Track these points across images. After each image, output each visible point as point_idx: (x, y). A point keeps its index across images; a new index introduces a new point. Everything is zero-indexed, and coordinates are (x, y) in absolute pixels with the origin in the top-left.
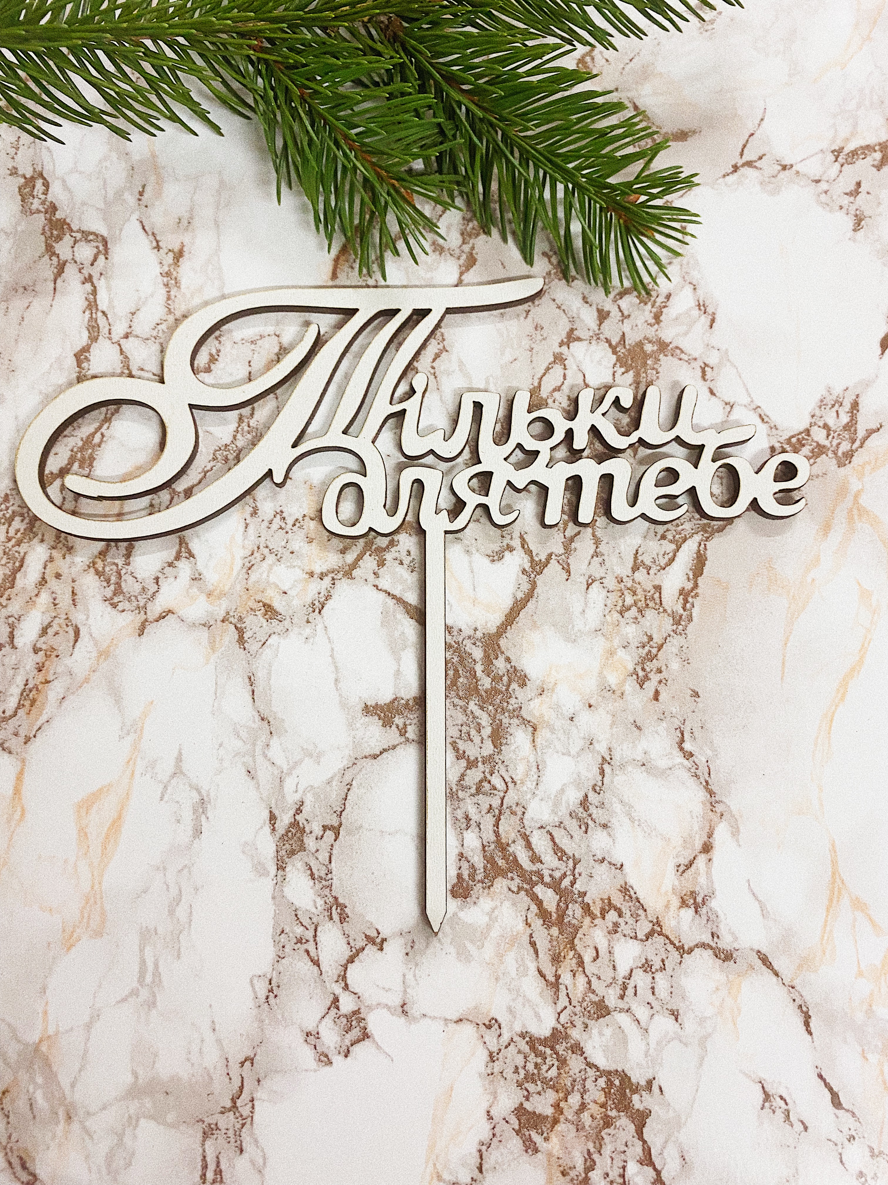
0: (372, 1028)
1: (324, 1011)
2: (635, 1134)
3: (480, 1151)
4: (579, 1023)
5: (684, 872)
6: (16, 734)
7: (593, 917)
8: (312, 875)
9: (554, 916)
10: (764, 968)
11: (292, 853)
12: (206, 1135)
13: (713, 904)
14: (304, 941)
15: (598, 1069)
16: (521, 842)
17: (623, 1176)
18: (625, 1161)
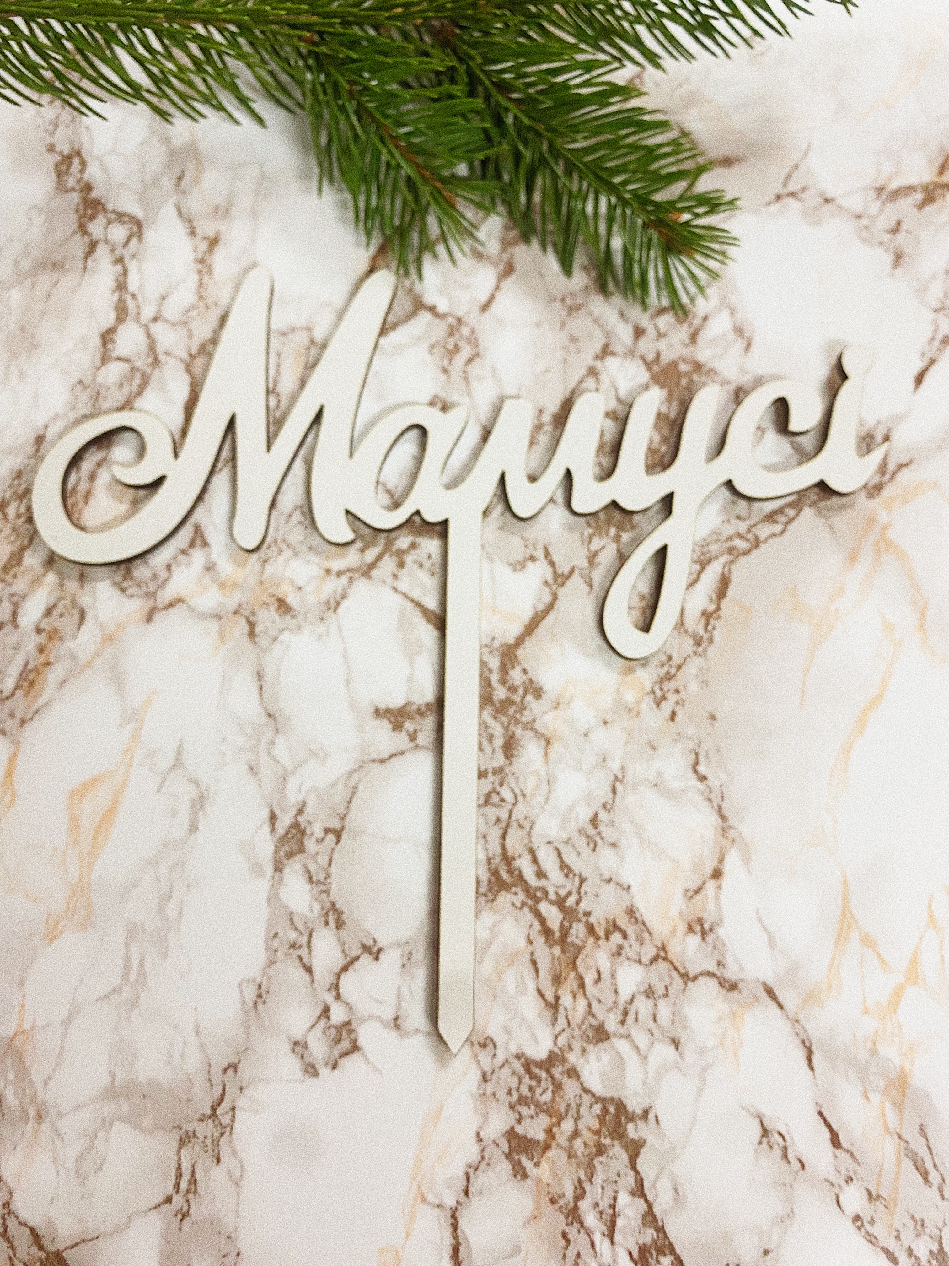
0: (361, 1042)
1: (314, 1019)
2: (628, 1164)
3: (467, 1174)
4: (577, 1046)
5: (692, 897)
6: (12, 716)
7: (598, 938)
8: (310, 879)
9: (557, 934)
10: (769, 1000)
11: (290, 855)
12: (182, 1143)
13: (721, 932)
14: (297, 946)
15: (593, 1095)
16: (527, 857)
17: (613, 1207)
18: (616, 1192)
